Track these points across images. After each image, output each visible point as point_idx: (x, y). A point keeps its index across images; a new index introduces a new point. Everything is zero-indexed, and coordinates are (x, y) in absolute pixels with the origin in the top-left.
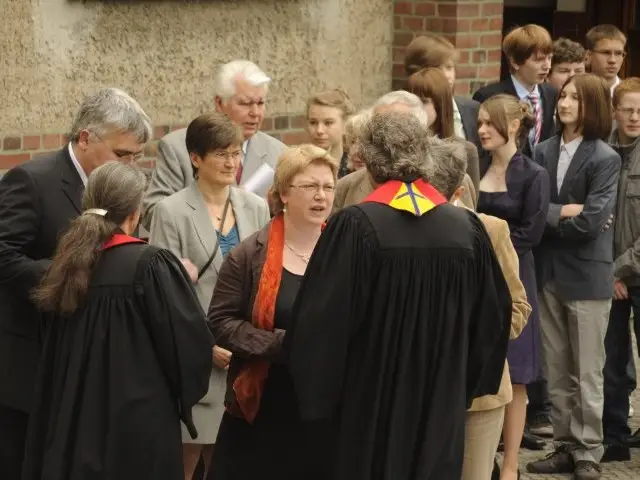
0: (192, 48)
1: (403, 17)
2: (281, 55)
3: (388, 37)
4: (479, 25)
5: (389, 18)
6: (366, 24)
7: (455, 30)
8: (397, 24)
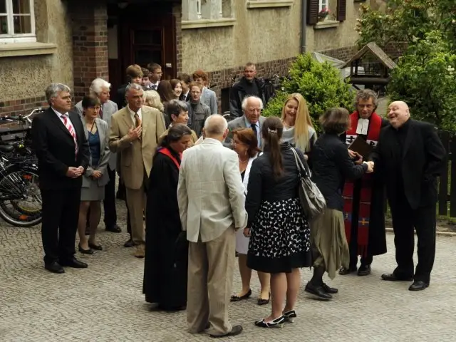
0: (15, 74)
1: (76, 62)
2: (41, 75)
3: (72, 69)
4: (102, 64)
5: (72, 62)
6: (65, 65)
7: (95, 66)
8: (74, 64)
